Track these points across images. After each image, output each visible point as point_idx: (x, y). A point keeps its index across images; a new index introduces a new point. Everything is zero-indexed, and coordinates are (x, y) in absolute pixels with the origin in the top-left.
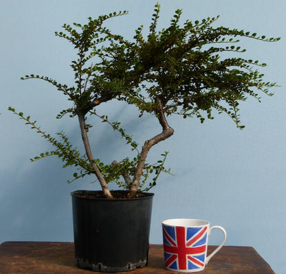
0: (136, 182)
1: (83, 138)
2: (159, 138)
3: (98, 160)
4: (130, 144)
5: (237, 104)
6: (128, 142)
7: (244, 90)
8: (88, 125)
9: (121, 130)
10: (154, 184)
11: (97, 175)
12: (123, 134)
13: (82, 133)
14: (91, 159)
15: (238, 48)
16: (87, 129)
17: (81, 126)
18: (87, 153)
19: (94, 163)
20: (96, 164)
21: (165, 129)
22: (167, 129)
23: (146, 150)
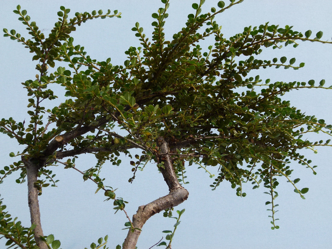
1: (30, 203)
2: (164, 202)
3: (52, 236)
4: (112, 201)
5: (276, 184)
7: (290, 154)
8: (41, 182)
9: (97, 179)
14: (39, 235)
15: (293, 61)
16: (39, 188)
19: (44, 242)
20: (46, 244)
21: (174, 189)
22: (177, 188)
23: (139, 220)
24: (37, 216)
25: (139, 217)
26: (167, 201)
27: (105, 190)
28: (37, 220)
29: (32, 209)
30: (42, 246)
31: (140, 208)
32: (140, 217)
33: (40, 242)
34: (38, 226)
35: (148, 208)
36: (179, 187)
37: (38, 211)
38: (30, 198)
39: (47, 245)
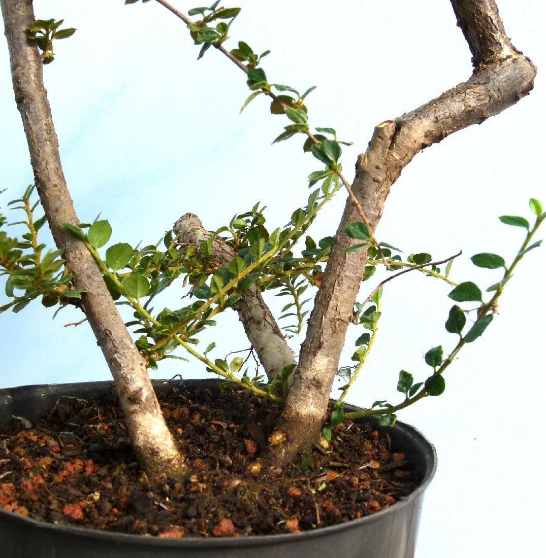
0: (320, 364)
1: (22, 100)
2: (456, 107)
3: (103, 227)
4: (300, 139)
6: (290, 131)
8: (49, 24)
9: (243, 53)
10: (435, 386)
11: (92, 318)
12: (256, 79)
13: (14, 67)
14: (64, 219)
16: (44, 44)
17: (9, 31)
18: (40, 184)
19: (80, 244)
20: (88, 252)
21: (491, 62)
22: (502, 60)
23: (381, 179)
24: (48, 148)
25: (377, 168)
26: (470, 106)
27: (272, 95)
28: (52, 166)
29: (29, 124)
30: (76, 260)
31: (378, 132)
32: (381, 166)
33: (68, 244)
34: (55, 186)
35: (409, 137)
36: (509, 57)
37: (50, 130)
38: (19, 83)
39: (92, 255)
